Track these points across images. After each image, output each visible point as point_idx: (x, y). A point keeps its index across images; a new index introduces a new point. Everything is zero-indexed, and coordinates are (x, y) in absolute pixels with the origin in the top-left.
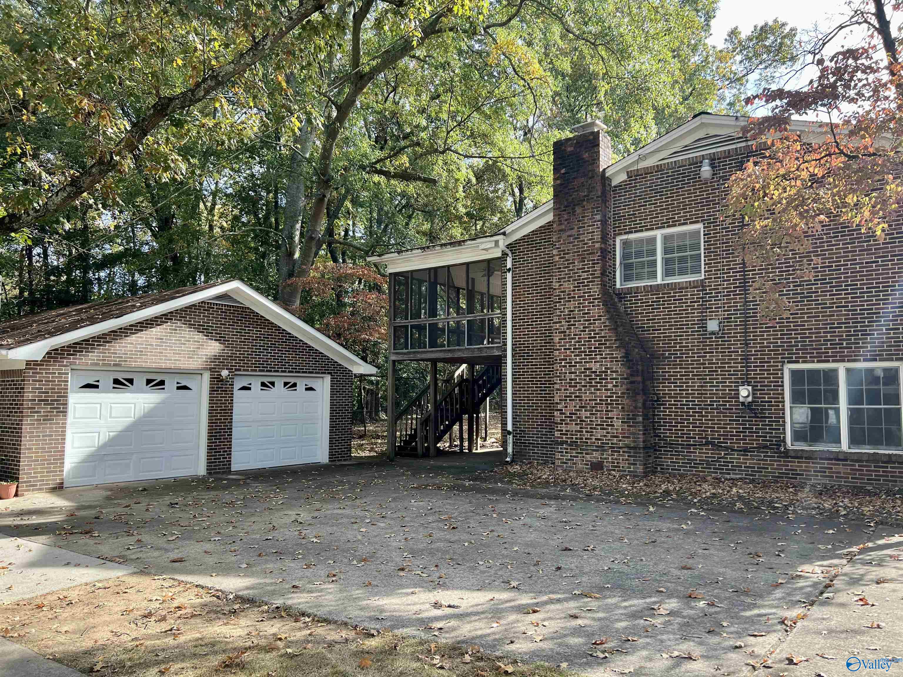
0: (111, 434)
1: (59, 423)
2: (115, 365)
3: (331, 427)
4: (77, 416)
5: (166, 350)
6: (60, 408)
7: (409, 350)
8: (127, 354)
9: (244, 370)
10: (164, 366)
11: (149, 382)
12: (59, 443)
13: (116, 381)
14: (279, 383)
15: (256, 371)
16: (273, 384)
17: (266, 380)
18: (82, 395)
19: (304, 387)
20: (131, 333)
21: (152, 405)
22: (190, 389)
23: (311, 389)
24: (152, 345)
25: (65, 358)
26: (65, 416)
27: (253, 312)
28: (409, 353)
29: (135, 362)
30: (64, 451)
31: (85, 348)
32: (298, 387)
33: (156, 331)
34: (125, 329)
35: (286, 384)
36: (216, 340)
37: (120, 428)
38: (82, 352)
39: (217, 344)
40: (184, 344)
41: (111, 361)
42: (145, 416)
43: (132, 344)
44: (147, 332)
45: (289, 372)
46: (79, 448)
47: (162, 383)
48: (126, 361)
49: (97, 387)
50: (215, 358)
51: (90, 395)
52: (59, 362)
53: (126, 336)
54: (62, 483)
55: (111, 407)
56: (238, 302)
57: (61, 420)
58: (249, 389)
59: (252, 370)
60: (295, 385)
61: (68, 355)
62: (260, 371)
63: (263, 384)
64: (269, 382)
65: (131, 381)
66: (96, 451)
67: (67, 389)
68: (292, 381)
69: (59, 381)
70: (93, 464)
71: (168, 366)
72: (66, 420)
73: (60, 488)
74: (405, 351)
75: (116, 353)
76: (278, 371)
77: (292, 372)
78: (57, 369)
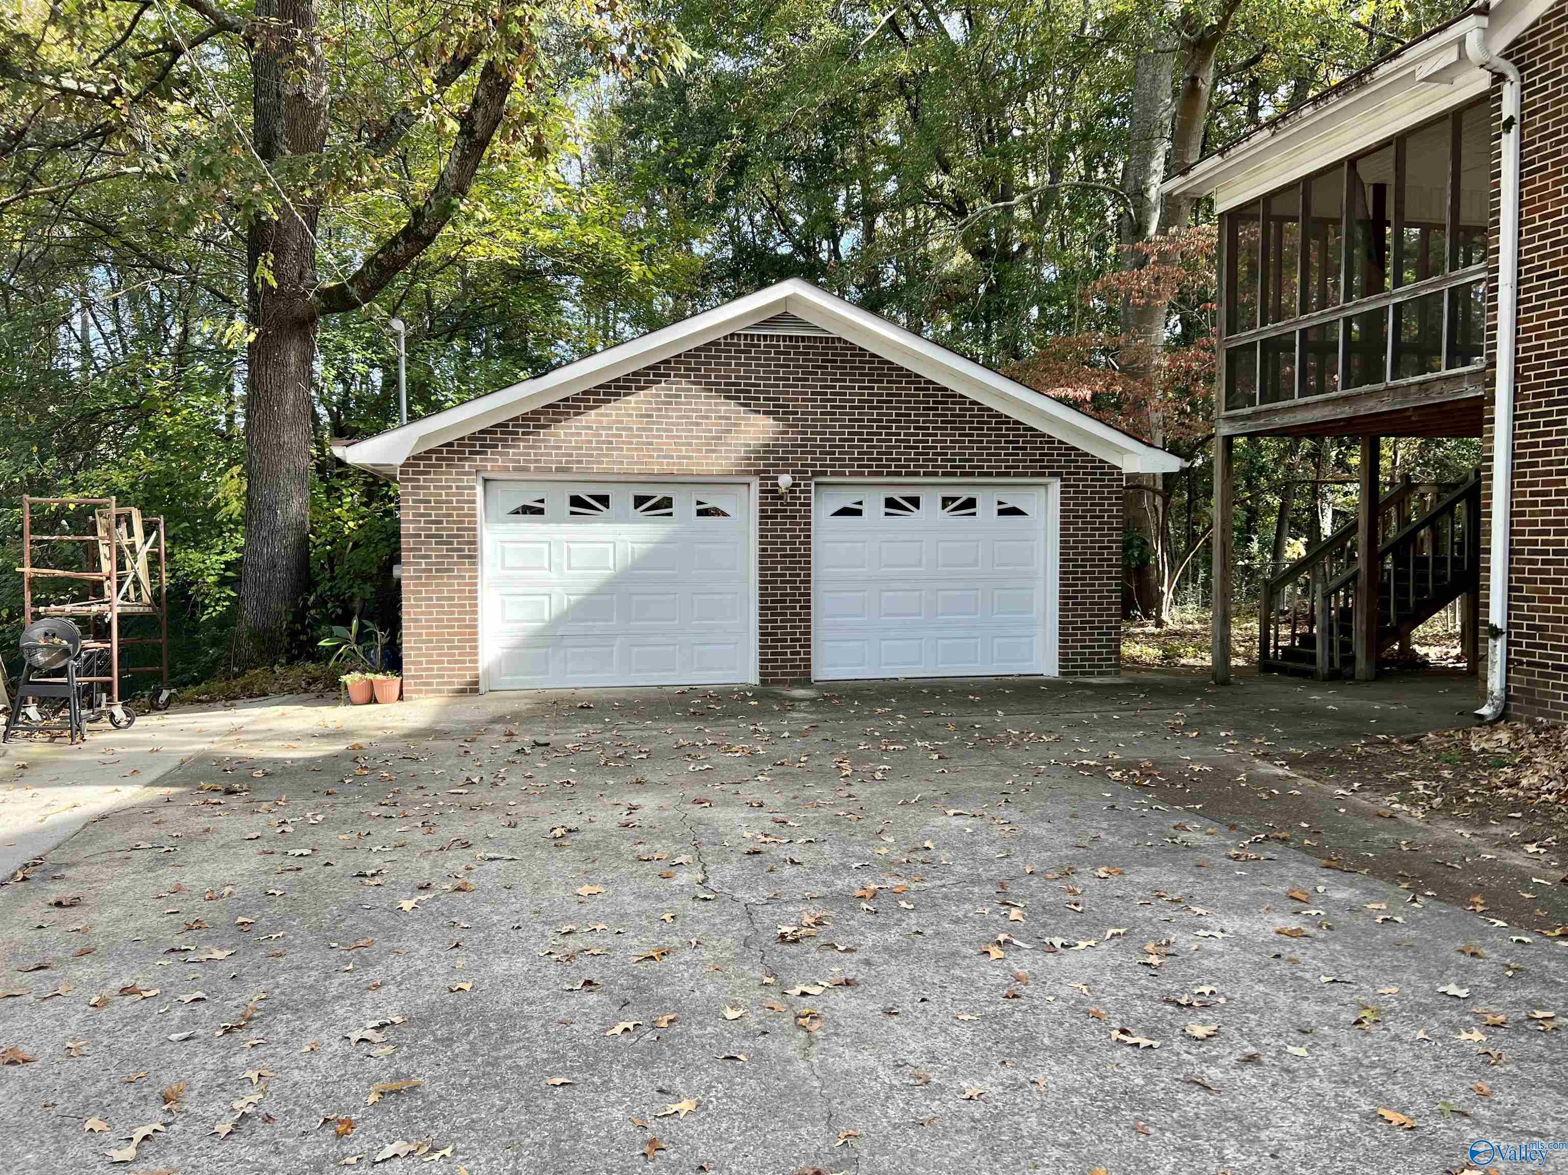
0: (572, 598)
1: (463, 577)
2: (558, 470)
3: (1064, 597)
4: (507, 565)
5: (660, 437)
6: (463, 550)
7: (1258, 407)
8: (581, 448)
9: (834, 474)
10: (656, 469)
11: (639, 501)
12: (466, 613)
13: (576, 501)
14: (931, 499)
15: (862, 474)
16: (915, 502)
17: (897, 494)
18: (512, 526)
19: (996, 507)
20: (586, 408)
21: (644, 546)
22: (725, 514)
23: (1015, 511)
24: (631, 429)
25: (466, 459)
26: (474, 564)
27: (852, 347)
28: (1257, 415)
29: (599, 462)
30: (475, 627)
31: (501, 440)
32: (978, 509)
33: (635, 401)
34: (574, 400)
35: (946, 501)
36: (765, 413)
37: (586, 589)
38: (496, 446)
39: (770, 421)
40: (698, 424)
41: (552, 462)
42: (635, 566)
43: (590, 428)
44: (618, 404)
45: (945, 474)
46: (516, 621)
47: (667, 502)
48: (580, 462)
49: (541, 511)
50: (768, 450)
51: (530, 527)
52: (457, 466)
53: (576, 414)
54: (477, 683)
55: (569, 549)
56: (816, 328)
57: (467, 570)
58: (858, 513)
59: (852, 474)
60: (971, 503)
61: (471, 453)
62: (871, 474)
63: (890, 503)
64: (906, 499)
65: (604, 500)
66: (544, 629)
67: (474, 516)
68: (964, 494)
69: (458, 501)
70: (543, 651)
71: (666, 468)
72: (476, 570)
73: (472, 691)
74: (1248, 410)
75: (560, 448)
76: (916, 474)
77: (953, 474)
78: (454, 481)
